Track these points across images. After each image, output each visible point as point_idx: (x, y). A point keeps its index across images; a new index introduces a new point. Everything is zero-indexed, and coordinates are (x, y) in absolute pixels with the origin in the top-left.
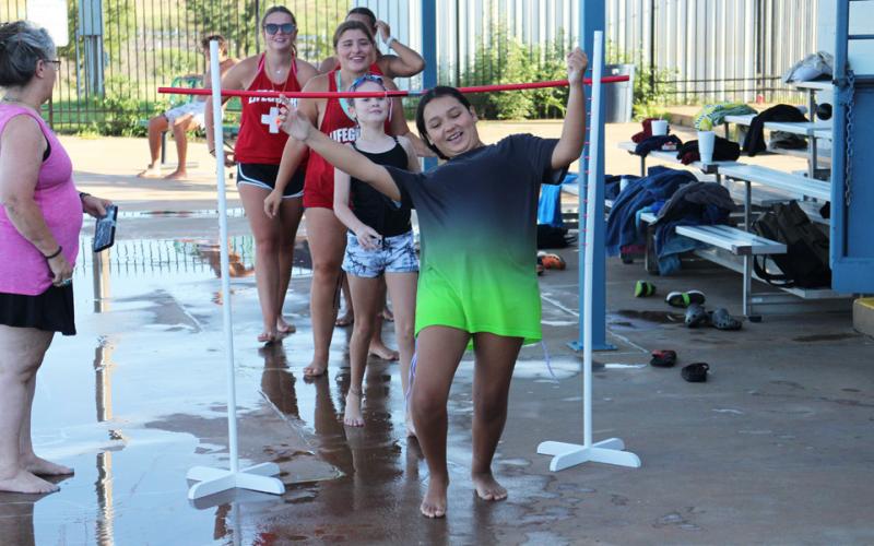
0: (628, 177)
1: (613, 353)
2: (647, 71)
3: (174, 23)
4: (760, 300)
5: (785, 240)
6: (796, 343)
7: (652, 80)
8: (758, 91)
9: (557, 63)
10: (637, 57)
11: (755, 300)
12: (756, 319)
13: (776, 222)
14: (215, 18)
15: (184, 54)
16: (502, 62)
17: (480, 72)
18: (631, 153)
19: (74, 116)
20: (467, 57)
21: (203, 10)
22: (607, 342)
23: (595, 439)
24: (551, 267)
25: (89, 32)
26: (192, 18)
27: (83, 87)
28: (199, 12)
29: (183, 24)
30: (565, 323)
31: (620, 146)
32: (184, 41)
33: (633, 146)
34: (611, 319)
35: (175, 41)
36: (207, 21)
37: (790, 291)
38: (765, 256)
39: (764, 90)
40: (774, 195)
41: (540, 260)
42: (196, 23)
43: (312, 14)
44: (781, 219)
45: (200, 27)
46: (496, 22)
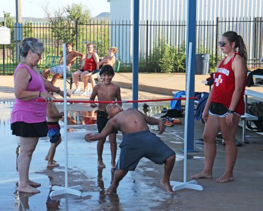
0: (204, 93)
1: (196, 153)
2: (214, 56)
3: (48, 36)
4: (249, 136)
5: (258, 115)
6: (260, 151)
7: (216, 59)
8: (255, 64)
9: (182, 53)
10: (211, 51)
11: (246, 136)
12: (247, 143)
13: (254, 109)
14: (62, 35)
15: (51, 47)
16: (163, 52)
17: (155, 56)
18: (206, 85)
19: (12, 69)
20: (150, 50)
21: (58, 32)
22: (194, 149)
23: (187, 181)
24: (177, 123)
25: (18, 39)
26: (54, 34)
27: (15, 59)
28: (56, 33)
29: (51, 37)
30: (180, 143)
31: (203, 82)
32: (51, 43)
33: (206, 82)
34: (196, 141)
35: (48, 43)
36: (59, 36)
37: (259, 133)
38: (251, 121)
39: (257, 64)
40: (256, 100)
41: (172, 121)
42: (55, 36)
43: (96, 34)
44: (256, 108)
45: (57, 38)
46: (161, 38)
